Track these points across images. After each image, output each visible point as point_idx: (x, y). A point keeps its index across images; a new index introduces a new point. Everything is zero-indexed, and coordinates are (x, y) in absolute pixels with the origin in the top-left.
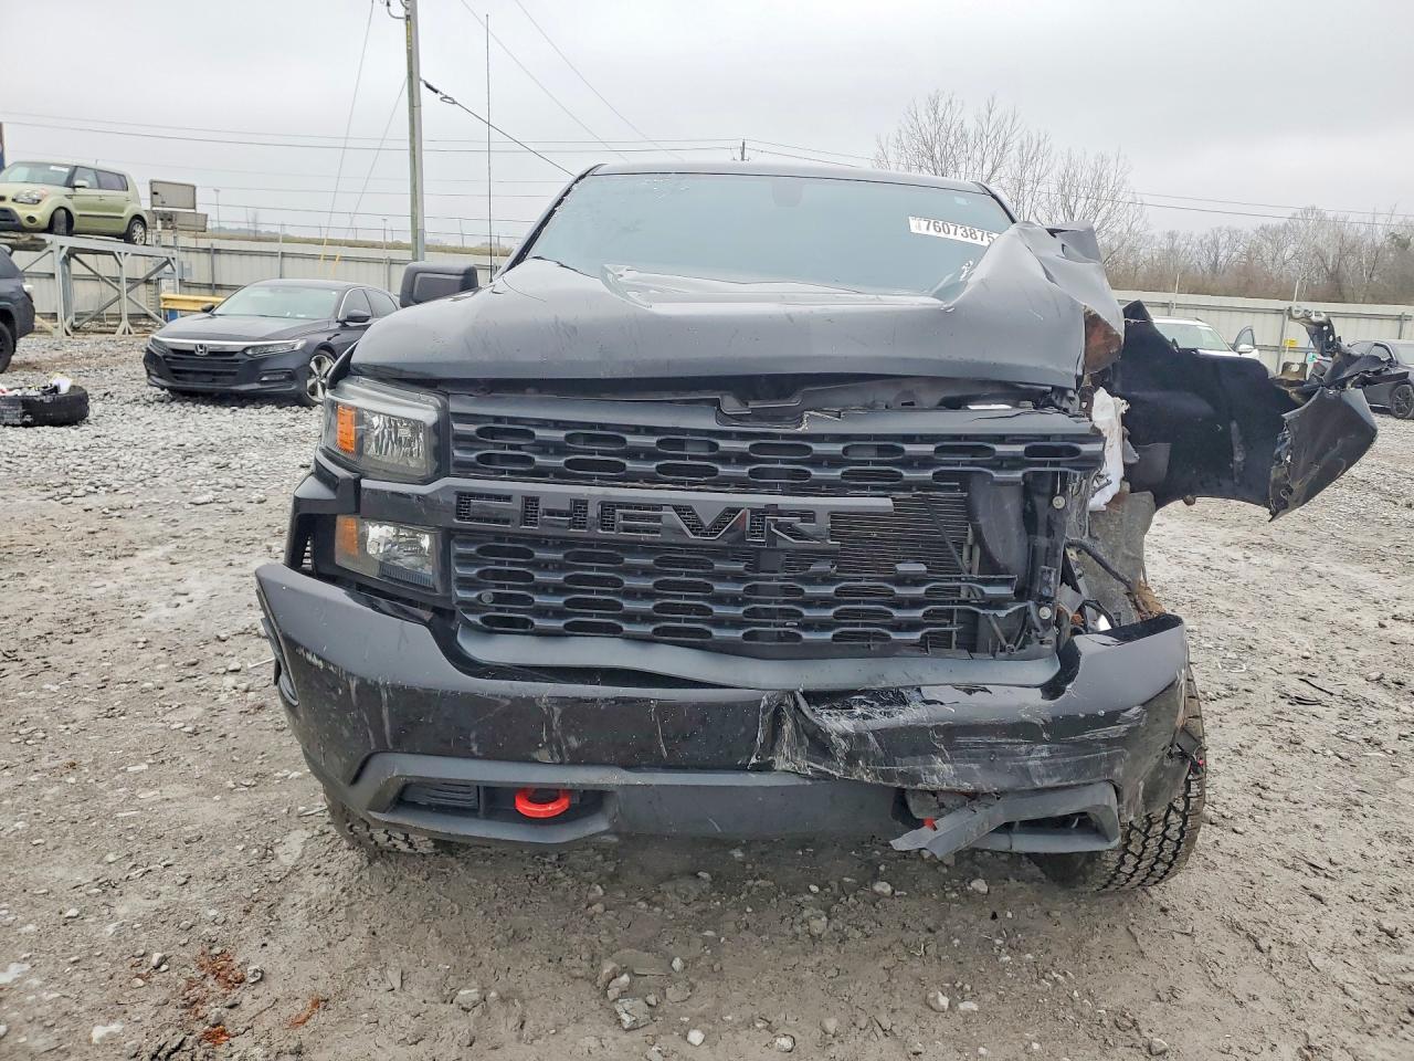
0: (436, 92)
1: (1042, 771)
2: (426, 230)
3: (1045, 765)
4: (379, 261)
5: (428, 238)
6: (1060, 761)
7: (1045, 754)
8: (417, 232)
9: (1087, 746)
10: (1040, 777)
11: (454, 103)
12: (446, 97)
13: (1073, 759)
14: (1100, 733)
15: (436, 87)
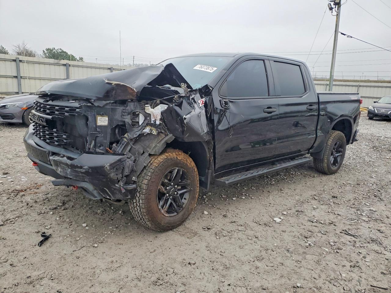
0: (345, 35)
1: (69, 174)
2: (334, 75)
3: (70, 173)
4: (323, 85)
5: (334, 78)
6: (72, 173)
7: (70, 171)
8: (331, 76)
9: (77, 172)
10: (69, 175)
11: (352, 37)
12: (349, 36)
13: (75, 174)
14: (79, 170)
15: (345, 34)
